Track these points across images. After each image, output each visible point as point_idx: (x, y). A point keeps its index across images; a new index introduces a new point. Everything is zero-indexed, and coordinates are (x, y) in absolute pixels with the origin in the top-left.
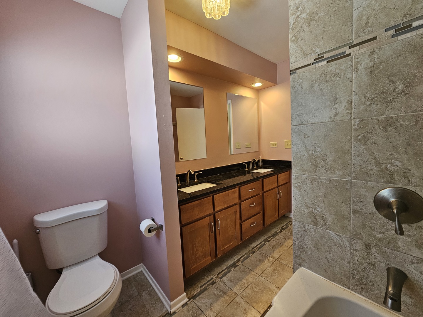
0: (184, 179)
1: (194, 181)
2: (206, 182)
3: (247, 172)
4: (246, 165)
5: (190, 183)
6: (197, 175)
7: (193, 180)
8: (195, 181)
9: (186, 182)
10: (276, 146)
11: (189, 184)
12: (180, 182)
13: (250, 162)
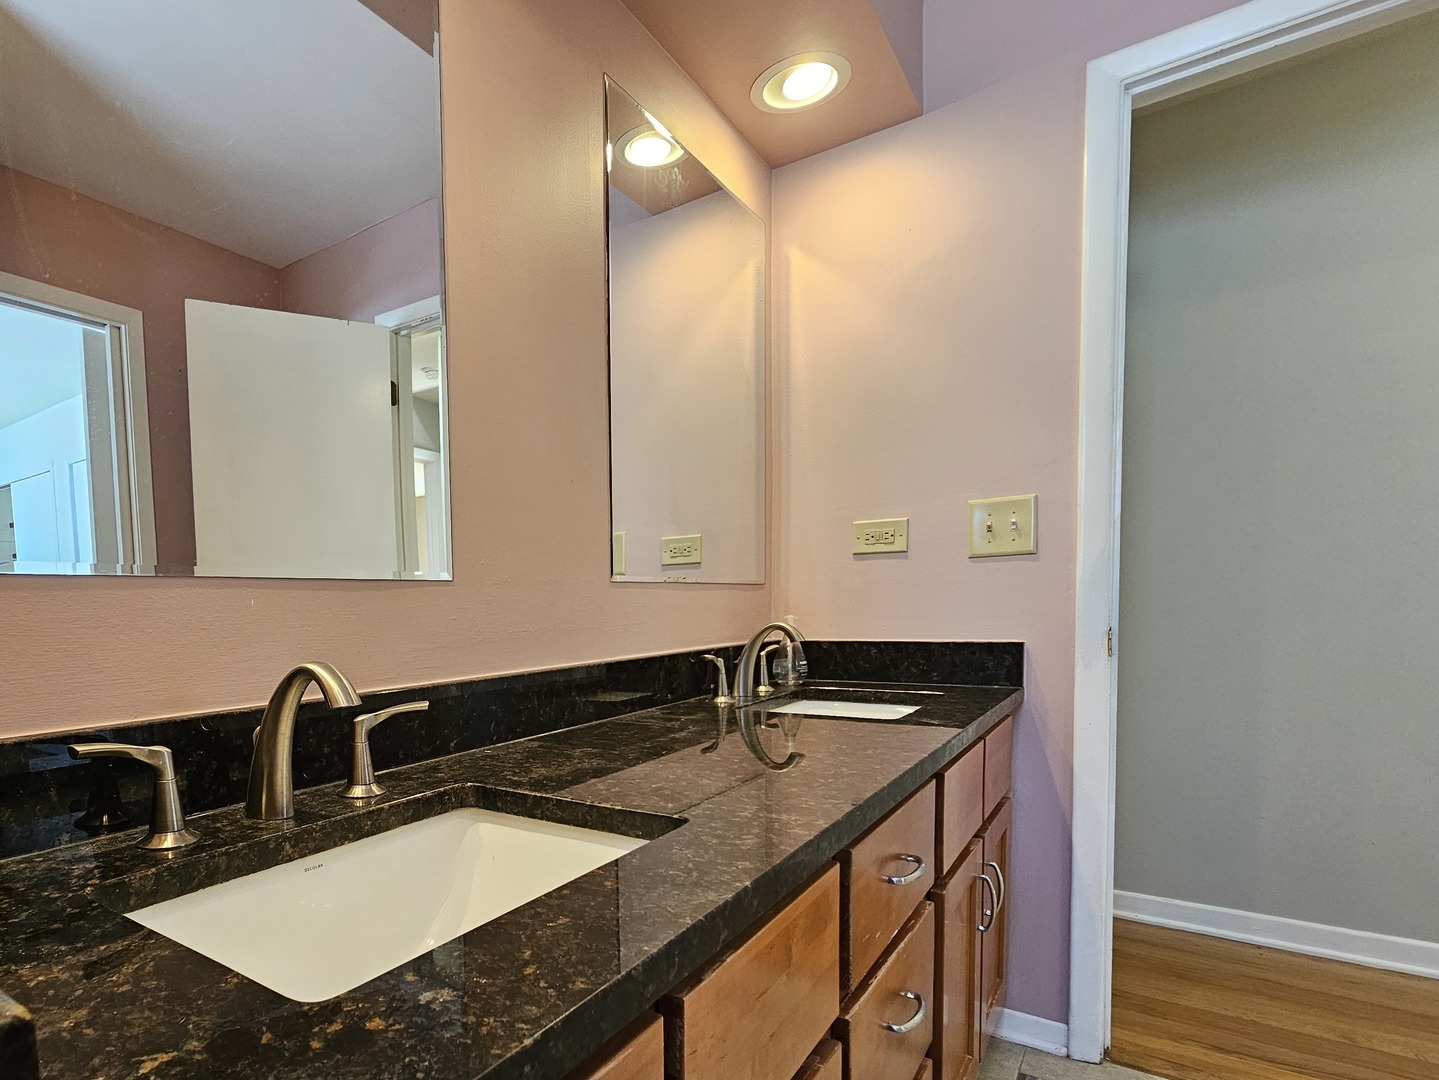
0: (235, 776)
1: (343, 798)
2: (462, 804)
3: (723, 716)
4: (716, 669)
5: (300, 815)
6: (373, 734)
7: (328, 787)
8: (358, 791)
9: (253, 811)
10: (899, 544)
11: (289, 827)
12: (186, 808)
13: (738, 650)
